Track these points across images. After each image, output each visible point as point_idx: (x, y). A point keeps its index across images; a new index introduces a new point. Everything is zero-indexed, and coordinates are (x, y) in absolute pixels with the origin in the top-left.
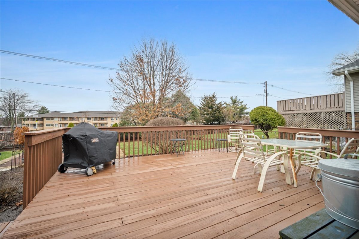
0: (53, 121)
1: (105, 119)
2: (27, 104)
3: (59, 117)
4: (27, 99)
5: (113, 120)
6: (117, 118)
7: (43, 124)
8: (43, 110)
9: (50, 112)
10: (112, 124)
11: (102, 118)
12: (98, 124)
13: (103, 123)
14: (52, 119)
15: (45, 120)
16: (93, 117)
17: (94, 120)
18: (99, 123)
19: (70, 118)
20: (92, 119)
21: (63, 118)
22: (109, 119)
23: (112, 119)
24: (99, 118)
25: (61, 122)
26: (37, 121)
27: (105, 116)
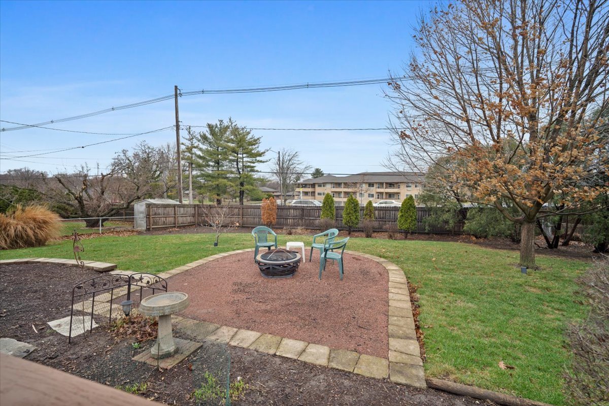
0: (325, 188)
1: (395, 185)
2: (297, 166)
3: (331, 183)
4: (297, 159)
5: (409, 189)
6: (417, 185)
7: (314, 192)
8: (318, 173)
9: (325, 175)
10: (407, 195)
11: (391, 185)
12: (384, 194)
13: (392, 193)
14: (324, 186)
15: (317, 186)
16: (376, 183)
17: (378, 188)
18: (386, 193)
19: (345, 184)
20: (375, 185)
21: (336, 183)
22: (403, 187)
23: (407, 187)
24: (386, 183)
25: (333, 191)
26: (309, 188)
27: (395, 181)
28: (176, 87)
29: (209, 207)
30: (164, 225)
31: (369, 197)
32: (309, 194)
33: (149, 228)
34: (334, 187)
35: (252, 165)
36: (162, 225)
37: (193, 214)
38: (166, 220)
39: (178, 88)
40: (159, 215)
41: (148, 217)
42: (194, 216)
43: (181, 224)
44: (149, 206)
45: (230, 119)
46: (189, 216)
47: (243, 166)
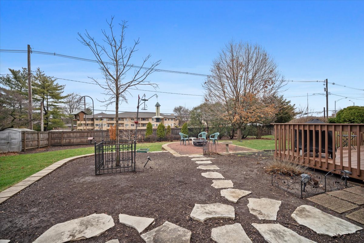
0: (102, 121)
1: (146, 119)
3: (107, 118)
7: (93, 124)
11: (144, 119)
13: (145, 123)
15: (95, 120)
18: (141, 124)
21: (110, 118)
22: (150, 120)
24: (141, 118)
25: (108, 123)
26: (89, 121)
27: (146, 117)
28: (29, 46)
29: (62, 133)
30: (31, 147)
31: (131, 126)
32: (89, 125)
33: (23, 150)
34: (108, 120)
35: (55, 104)
36: (30, 147)
37: (47, 138)
38: (33, 143)
39: (31, 47)
40: (29, 139)
41: (23, 141)
42: (48, 140)
43: (41, 145)
44: (23, 133)
45: (39, 70)
46: (46, 140)
47: (47, 104)
